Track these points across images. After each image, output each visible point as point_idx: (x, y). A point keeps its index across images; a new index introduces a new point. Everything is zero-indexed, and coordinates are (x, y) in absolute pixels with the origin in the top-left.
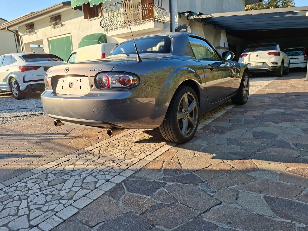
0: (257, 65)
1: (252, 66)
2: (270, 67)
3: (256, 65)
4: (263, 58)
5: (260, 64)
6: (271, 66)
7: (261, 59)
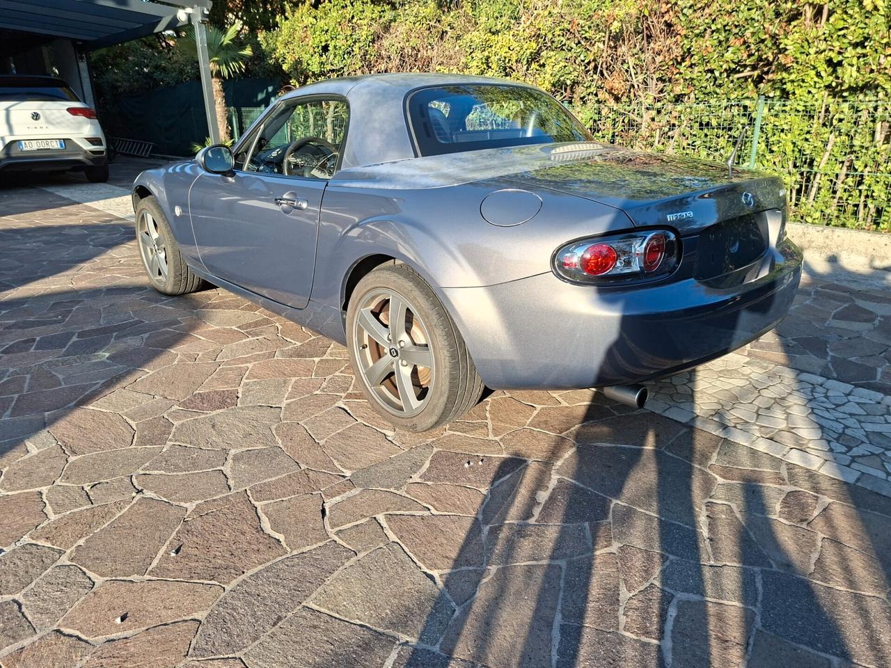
0: (43, 146)
1: (29, 149)
2: (86, 152)
3: (42, 148)
4: (58, 123)
5: (56, 145)
6: (91, 151)
7: (51, 127)
